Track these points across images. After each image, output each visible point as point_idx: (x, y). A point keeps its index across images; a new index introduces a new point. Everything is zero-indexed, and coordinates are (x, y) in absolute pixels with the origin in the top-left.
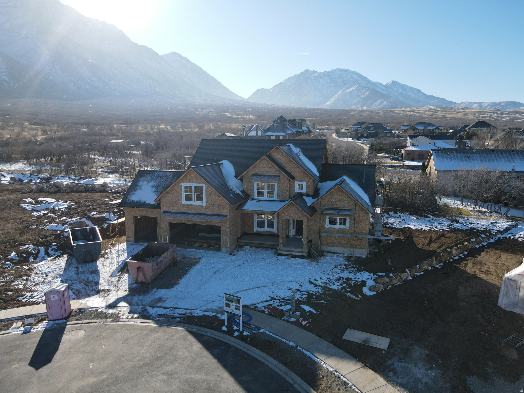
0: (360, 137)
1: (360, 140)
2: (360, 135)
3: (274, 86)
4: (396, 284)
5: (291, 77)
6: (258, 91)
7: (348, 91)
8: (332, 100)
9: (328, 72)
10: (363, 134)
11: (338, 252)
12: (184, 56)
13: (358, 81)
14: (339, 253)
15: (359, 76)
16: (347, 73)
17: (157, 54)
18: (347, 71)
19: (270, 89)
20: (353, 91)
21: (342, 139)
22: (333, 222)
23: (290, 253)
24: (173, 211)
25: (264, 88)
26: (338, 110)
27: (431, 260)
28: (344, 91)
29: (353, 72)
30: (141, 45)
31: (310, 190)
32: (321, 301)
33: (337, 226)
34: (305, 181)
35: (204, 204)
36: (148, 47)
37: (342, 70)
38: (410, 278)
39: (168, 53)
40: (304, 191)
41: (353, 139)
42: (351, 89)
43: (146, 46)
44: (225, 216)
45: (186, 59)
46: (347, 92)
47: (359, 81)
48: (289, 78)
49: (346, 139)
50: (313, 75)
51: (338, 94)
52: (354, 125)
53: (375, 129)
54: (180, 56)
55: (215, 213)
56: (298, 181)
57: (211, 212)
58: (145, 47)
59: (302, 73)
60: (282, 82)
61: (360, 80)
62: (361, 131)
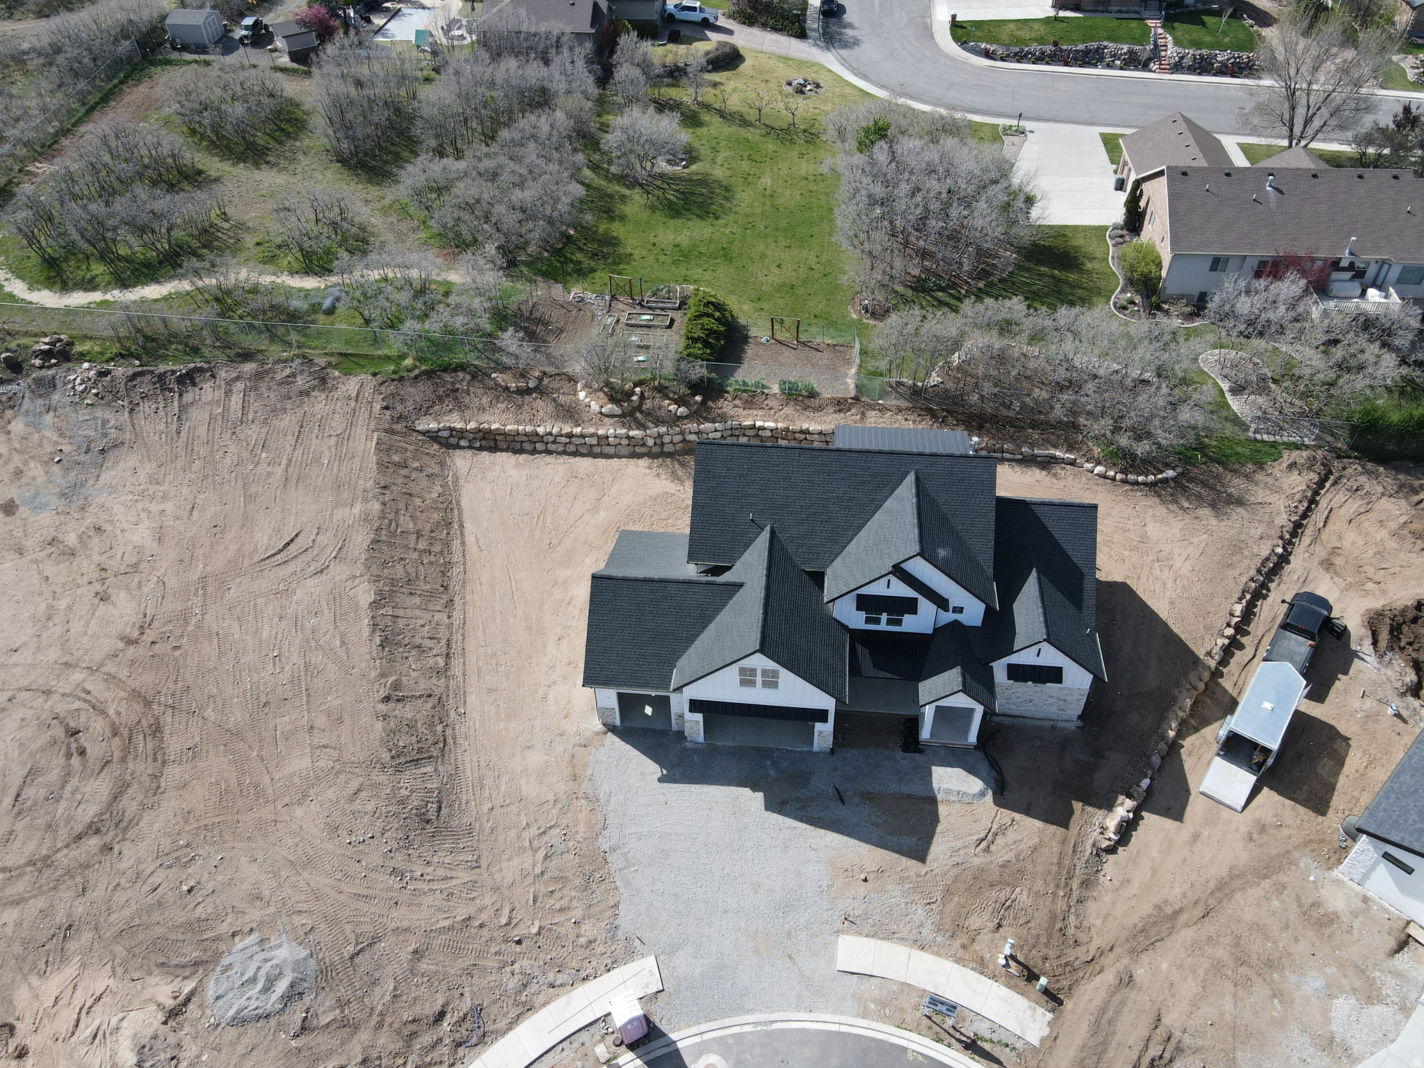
23: (944, 745)
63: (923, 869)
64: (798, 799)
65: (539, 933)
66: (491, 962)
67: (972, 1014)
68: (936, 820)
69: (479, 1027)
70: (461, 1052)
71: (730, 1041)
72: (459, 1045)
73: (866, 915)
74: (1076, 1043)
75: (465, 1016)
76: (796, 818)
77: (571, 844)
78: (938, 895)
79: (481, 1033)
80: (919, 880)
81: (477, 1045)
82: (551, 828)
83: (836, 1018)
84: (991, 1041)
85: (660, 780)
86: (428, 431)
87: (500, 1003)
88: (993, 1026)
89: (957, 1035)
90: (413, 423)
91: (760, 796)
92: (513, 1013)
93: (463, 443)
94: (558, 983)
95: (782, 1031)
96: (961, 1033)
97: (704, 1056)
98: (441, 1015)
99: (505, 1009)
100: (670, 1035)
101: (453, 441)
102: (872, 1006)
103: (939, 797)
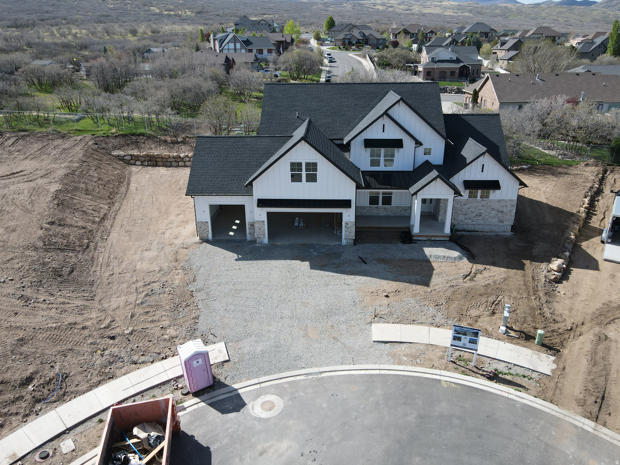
2: (347, 43)
10: (350, 41)
11: (475, 230)
22: (473, 195)
23: (429, 238)
40: (432, 156)
56: (425, 144)
62: (348, 37)
63: (429, 290)
64: (333, 264)
65: (131, 333)
66: (86, 348)
67: (488, 359)
68: (432, 269)
69: (61, 388)
70: (38, 407)
71: (286, 386)
72: (38, 401)
73: (391, 314)
74: (582, 371)
75: (51, 380)
76: (333, 272)
77: (167, 289)
78: (443, 301)
79: (61, 392)
80: (427, 294)
81: (55, 402)
82: (154, 282)
83: (377, 367)
84: (510, 374)
85: (236, 260)
86: (118, 156)
87: (86, 373)
88: (509, 365)
89: (481, 372)
90: (111, 151)
91: (307, 264)
92: (95, 379)
93: (138, 163)
94: (140, 361)
95: (331, 377)
96: (483, 371)
97: (261, 397)
98: (29, 380)
99: (89, 377)
100: (233, 386)
101: (132, 162)
102: (405, 359)
103: (431, 260)
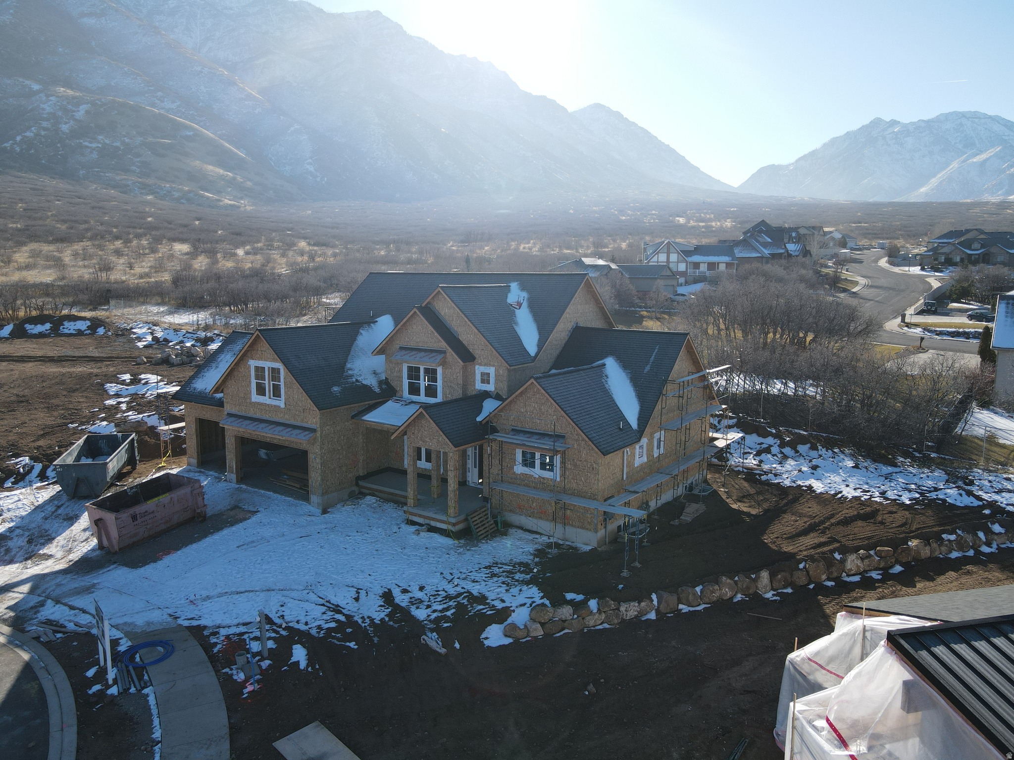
0: (942, 264)
1: (941, 272)
2: (943, 261)
3: (797, 158)
4: (594, 627)
5: (837, 137)
6: (762, 171)
7: (975, 160)
8: (934, 182)
9: (928, 122)
10: (950, 257)
11: (540, 530)
12: (615, 110)
13: (1003, 137)
14: (541, 534)
15: (1006, 126)
16: (976, 120)
17: (564, 109)
18: (975, 117)
19: (790, 165)
20: (987, 159)
21: (896, 270)
22: (528, 462)
23: (427, 521)
24: (240, 414)
25: (776, 164)
26: (940, 203)
27: (753, 576)
28: (964, 161)
29: (990, 117)
30: (536, 96)
31: (502, 387)
32: (348, 644)
33: (537, 472)
34: (494, 366)
35: (281, 403)
36: (548, 97)
37: (963, 115)
38: (652, 616)
39: (586, 106)
40: (490, 387)
41: (923, 269)
42: (983, 156)
43: (545, 97)
44: (313, 431)
45: (618, 115)
46: (973, 162)
47: (1006, 138)
48: (834, 141)
49: (907, 268)
50: (890, 130)
51: (948, 169)
52: (939, 238)
53: (983, 246)
54: (608, 110)
55: (299, 424)
56: (480, 364)
57: (292, 422)
58: (543, 98)
59: (864, 128)
60: (816, 150)
61: (1009, 135)
62: (946, 250)
